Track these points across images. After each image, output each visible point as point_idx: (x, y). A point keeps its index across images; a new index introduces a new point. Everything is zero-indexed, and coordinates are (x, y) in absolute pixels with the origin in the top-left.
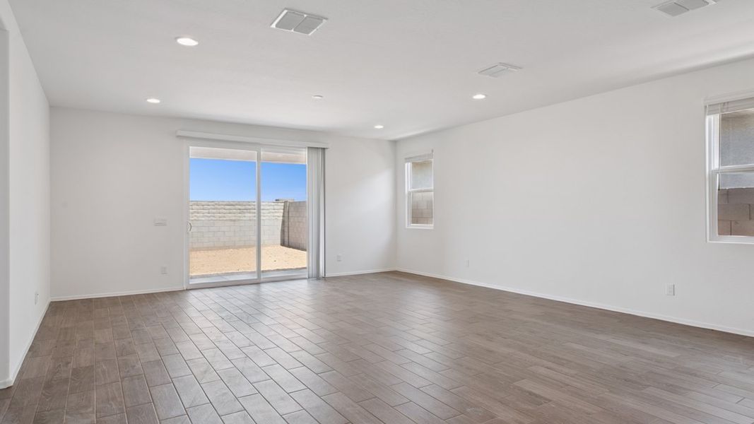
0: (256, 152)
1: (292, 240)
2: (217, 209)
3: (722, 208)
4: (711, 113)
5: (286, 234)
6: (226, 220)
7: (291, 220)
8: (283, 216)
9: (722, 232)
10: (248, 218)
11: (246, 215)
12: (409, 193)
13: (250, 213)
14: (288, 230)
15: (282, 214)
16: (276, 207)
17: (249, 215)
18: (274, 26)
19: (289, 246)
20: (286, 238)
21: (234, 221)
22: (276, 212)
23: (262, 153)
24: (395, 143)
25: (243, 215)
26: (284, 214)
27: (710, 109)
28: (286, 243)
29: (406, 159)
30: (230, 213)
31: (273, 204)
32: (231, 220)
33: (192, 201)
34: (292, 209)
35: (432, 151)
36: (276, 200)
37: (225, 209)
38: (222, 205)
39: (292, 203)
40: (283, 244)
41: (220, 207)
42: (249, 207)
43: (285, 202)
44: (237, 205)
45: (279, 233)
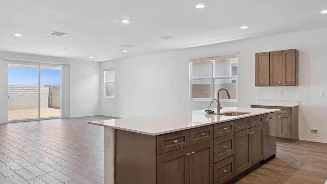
0: (38, 66)
1: (53, 105)
2: (13, 89)
3: (193, 90)
4: (190, 62)
5: (50, 102)
6: (18, 95)
7: (53, 95)
8: (49, 93)
9: (194, 97)
10: (30, 94)
11: (29, 92)
12: (106, 84)
13: (31, 91)
14: (52, 99)
15: (48, 92)
16: (45, 89)
17: (31, 92)
18: (50, 34)
19: (52, 107)
20: (50, 104)
21: (22, 95)
22: (45, 91)
23: (41, 66)
24: (100, 63)
25: (27, 92)
26: (49, 92)
27: (190, 61)
28: (51, 106)
29: (104, 70)
30: (20, 92)
31: (44, 87)
32: (20, 95)
33: (9, 86)
34: (54, 89)
35: (114, 67)
36: (45, 85)
37: (17, 89)
38: (15, 87)
39: (53, 86)
40: (49, 107)
41: (15, 88)
42: (31, 88)
43: (50, 86)
44: (24, 87)
45: (47, 102)
